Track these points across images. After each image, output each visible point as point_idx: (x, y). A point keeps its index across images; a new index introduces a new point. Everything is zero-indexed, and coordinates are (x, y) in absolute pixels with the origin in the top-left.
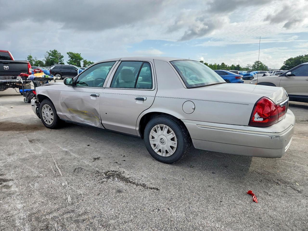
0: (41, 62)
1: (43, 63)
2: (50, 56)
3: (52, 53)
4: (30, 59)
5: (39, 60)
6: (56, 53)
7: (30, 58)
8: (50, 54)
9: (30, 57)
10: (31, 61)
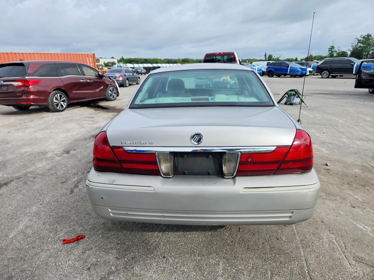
0: (345, 52)
1: (347, 54)
2: (360, 44)
3: (363, 39)
4: (331, 51)
5: (343, 51)
6: (370, 38)
7: (332, 49)
8: (359, 41)
9: (333, 47)
10: (332, 52)
